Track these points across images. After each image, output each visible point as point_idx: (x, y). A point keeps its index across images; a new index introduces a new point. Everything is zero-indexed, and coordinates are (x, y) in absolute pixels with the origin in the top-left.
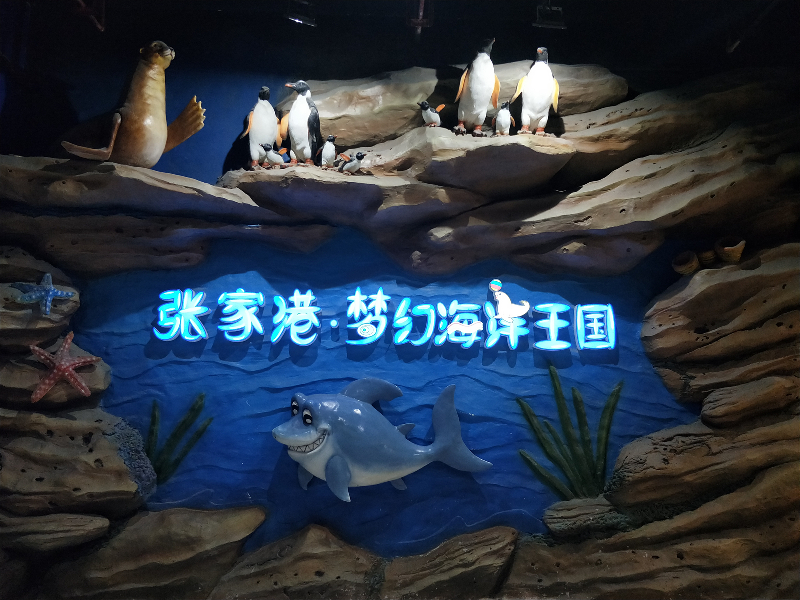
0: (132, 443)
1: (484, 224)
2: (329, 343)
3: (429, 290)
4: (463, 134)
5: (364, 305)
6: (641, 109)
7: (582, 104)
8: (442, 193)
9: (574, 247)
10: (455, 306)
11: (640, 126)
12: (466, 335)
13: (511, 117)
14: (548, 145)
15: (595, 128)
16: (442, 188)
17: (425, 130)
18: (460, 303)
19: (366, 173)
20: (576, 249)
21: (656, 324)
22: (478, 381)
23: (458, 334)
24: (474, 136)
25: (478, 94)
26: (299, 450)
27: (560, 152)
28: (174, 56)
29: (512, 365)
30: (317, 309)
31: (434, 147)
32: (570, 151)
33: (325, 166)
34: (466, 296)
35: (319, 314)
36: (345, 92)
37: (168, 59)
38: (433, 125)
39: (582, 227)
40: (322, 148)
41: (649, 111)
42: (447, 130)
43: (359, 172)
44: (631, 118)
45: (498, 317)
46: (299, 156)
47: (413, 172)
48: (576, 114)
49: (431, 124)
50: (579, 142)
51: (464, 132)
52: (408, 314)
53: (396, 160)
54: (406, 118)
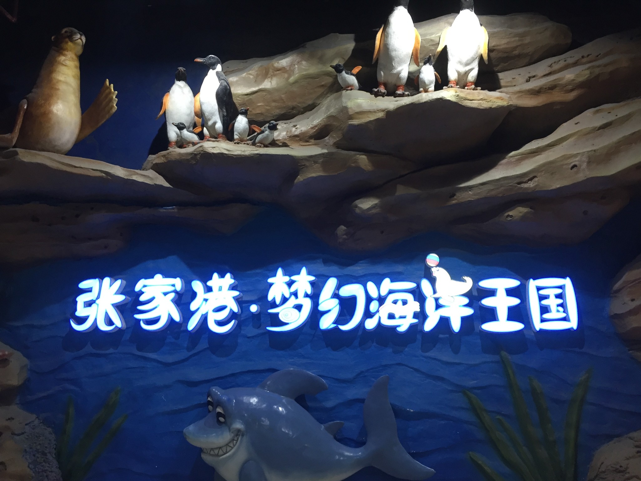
0: (40, 444)
1: (413, 191)
2: (250, 331)
3: (359, 268)
4: (383, 95)
5: (286, 287)
6: (588, 55)
7: (519, 56)
8: (363, 160)
9: (518, 212)
10: (387, 284)
11: (587, 72)
12: (401, 317)
13: (435, 72)
14: (479, 98)
15: (535, 80)
16: (363, 155)
17: (342, 94)
18: (392, 281)
19: (281, 144)
20: (521, 215)
21: (627, 299)
22: (416, 370)
23: (391, 316)
24: (395, 97)
25: (395, 50)
26: (212, 452)
27: (492, 105)
28: (84, 41)
29: (456, 351)
30: (236, 293)
31: (350, 110)
32: (505, 103)
33: (237, 139)
34: (400, 273)
35: (239, 299)
36: (261, 66)
37: (78, 44)
38: (349, 88)
39: (526, 188)
40: (234, 122)
41: (597, 56)
42: (366, 92)
43: (274, 144)
44: (576, 66)
45: (436, 296)
46: (211, 132)
47: (329, 140)
48: (513, 69)
49: (349, 87)
50: (516, 96)
51: (384, 93)
52: (336, 295)
53: (312, 128)
54: (323, 86)
